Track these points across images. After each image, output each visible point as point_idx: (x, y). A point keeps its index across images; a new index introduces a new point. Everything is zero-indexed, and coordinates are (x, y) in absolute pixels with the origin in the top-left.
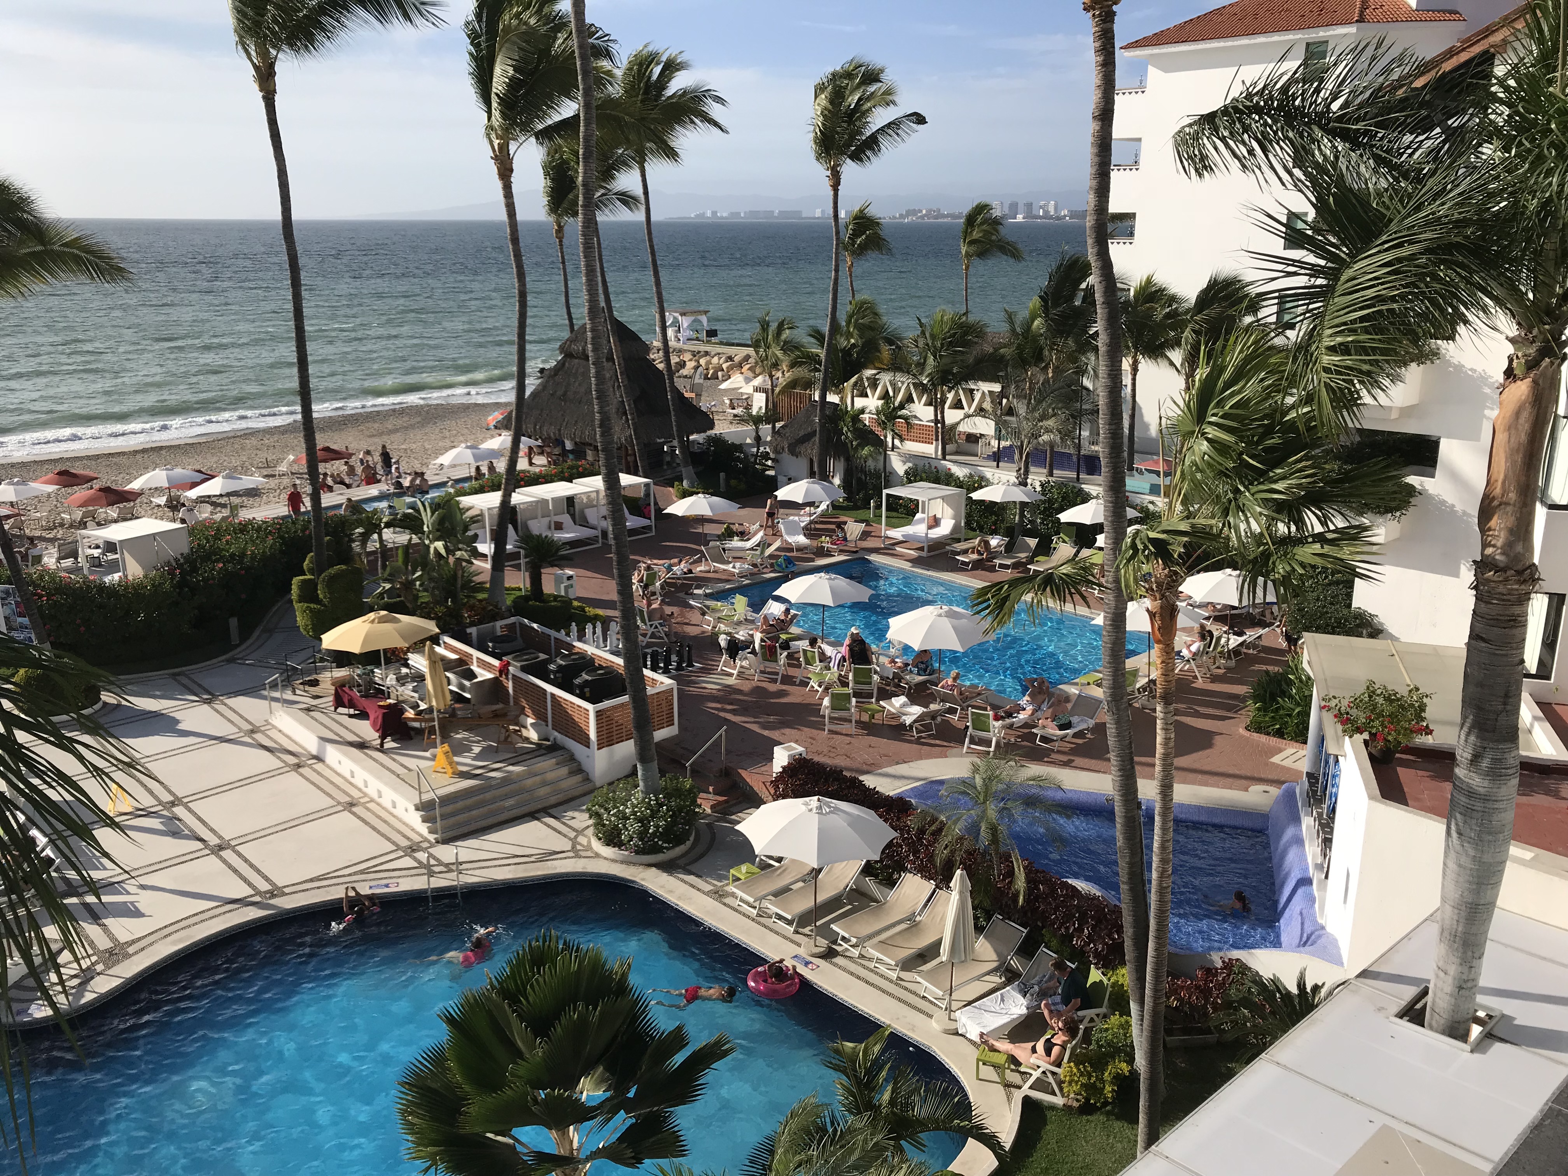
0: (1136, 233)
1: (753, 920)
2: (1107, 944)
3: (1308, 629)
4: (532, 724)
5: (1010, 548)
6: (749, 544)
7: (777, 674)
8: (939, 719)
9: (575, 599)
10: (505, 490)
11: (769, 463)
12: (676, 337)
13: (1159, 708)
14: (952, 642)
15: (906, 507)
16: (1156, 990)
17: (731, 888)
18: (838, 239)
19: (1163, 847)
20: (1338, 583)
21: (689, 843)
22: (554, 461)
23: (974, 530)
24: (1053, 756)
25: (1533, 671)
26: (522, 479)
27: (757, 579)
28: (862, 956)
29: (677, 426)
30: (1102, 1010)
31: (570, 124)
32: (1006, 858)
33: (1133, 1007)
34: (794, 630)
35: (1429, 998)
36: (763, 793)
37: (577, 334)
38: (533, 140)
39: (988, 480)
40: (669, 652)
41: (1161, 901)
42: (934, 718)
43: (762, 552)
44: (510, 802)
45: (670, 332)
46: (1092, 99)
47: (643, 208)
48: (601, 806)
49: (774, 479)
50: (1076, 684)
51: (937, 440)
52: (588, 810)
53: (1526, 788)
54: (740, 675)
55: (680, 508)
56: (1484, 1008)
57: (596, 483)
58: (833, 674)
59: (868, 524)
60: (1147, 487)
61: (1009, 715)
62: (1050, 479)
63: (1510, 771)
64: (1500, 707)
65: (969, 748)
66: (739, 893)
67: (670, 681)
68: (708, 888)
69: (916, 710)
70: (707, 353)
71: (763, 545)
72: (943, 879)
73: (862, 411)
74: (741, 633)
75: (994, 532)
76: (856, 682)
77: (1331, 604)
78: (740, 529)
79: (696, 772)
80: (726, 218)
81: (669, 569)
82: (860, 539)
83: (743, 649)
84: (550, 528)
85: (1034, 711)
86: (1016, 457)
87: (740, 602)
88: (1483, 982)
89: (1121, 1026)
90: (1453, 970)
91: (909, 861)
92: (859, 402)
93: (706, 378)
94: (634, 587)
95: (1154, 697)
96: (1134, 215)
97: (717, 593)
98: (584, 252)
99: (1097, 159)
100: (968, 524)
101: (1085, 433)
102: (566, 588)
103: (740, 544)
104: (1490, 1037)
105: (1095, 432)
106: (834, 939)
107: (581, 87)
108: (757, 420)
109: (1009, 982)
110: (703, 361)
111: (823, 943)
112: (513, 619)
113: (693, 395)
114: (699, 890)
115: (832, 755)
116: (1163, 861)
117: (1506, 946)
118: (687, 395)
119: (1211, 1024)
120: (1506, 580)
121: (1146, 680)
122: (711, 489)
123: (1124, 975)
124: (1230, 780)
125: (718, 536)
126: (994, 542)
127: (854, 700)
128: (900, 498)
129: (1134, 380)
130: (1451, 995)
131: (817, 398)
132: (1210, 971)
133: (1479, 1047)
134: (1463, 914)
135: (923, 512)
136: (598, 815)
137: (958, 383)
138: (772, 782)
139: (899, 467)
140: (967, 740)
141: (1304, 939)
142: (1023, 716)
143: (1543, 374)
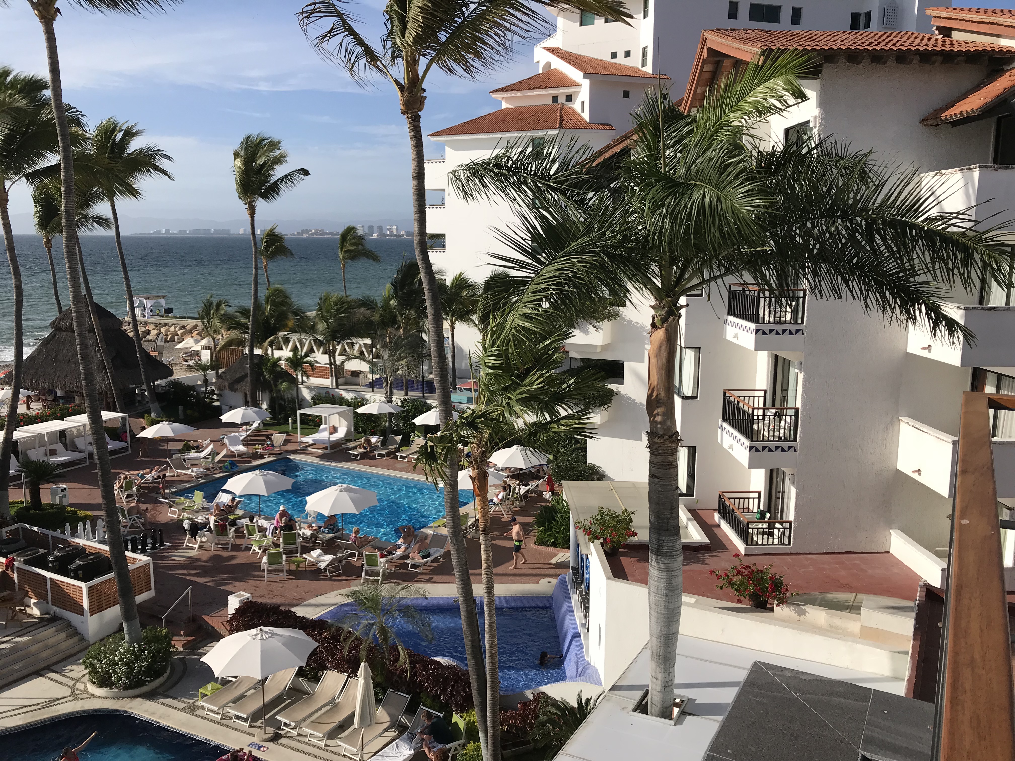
0: (446, 245)
1: (218, 723)
2: (462, 696)
3: (564, 479)
4: (34, 604)
5: (384, 443)
6: (203, 454)
7: (228, 544)
8: (344, 562)
9: (68, 506)
10: (7, 429)
11: (215, 397)
12: (142, 314)
13: (481, 538)
14: (351, 509)
15: (313, 421)
16: (494, 722)
17: (201, 703)
18: (256, 248)
19: (491, 627)
20: (578, 449)
21: (166, 675)
22: (48, 406)
23: (360, 433)
24: (420, 577)
25: (685, 492)
26: (21, 420)
27: (210, 478)
28: (299, 735)
29: (145, 375)
30: (462, 741)
31: (53, 171)
32: (394, 648)
33: (481, 735)
34: (239, 512)
35: (649, 697)
36: (221, 629)
37: (64, 314)
38: (24, 179)
39: (367, 400)
40: (145, 537)
41: (492, 662)
42: (340, 561)
43: (213, 459)
44: (20, 665)
45: (138, 311)
46: (410, 167)
47: (113, 227)
48: (94, 658)
49: (219, 408)
50: (431, 527)
51: (332, 376)
52: (84, 662)
53: (687, 561)
54: (200, 548)
55: (150, 433)
56: (679, 696)
57: (83, 419)
58: (269, 539)
59: (288, 434)
60: (465, 399)
61: (390, 553)
62: (407, 397)
63: (678, 552)
64: (669, 516)
65: (365, 579)
66: (207, 705)
67: (147, 558)
68: (183, 705)
69: (328, 558)
70: (166, 324)
71: (214, 454)
72: (353, 671)
73: (280, 359)
74: (200, 518)
75: (373, 434)
76: (285, 543)
77: (575, 462)
78: (195, 444)
79: (169, 622)
80: (176, 234)
81: (143, 477)
82: (283, 445)
83: (202, 529)
84: (46, 455)
85: (406, 548)
86: (384, 384)
87: (198, 496)
88: (677, 681)
89: (475, 750)
90: (660, 676)
91: (328, 663)
92: (277, 354)
93: (166, 341)
94: (116, 492)
95: (479, 530)
96: (443, 235)
97: (181, 491)
98: (68, 258)
99: (417, 203)
100: (356, 429)
101: (425, 368)
102: (61, 498)
103: (196, 455)
104: (683, 713)
105: (430, 367)
106: (278, 725)
107: (61, 145)
108: (204, 368)
109: (401, 733)
110: (163, 330)
111: (271, 730)
112: (16, 526)
113: (156, 353)
114: (175, 708)
115: (270, 596)
116: (492, 636)
117: (687, 656)
118: (152, 353)
119: (530, 738)
120: (664, 441)
121: (474, 520)
122: (172, 418)
123: (475, 716)
124: (528, 578)
125: (179, 450)
126: (374, 440)
127: (284, 556)
128: (309, 415)
129: (452, 334)
130: (661, 692)
131: (247, 352)
132: (526, 703)
133: (679, 721)
134: (662, 641)
135: (326, 424)
136: (92, 665)
137: (343, 339)
138: (227, 621)
139: (307, 394)
140: (363, 573)
141: (579, 672)
142: (399, 553)
143: (670, 325)
